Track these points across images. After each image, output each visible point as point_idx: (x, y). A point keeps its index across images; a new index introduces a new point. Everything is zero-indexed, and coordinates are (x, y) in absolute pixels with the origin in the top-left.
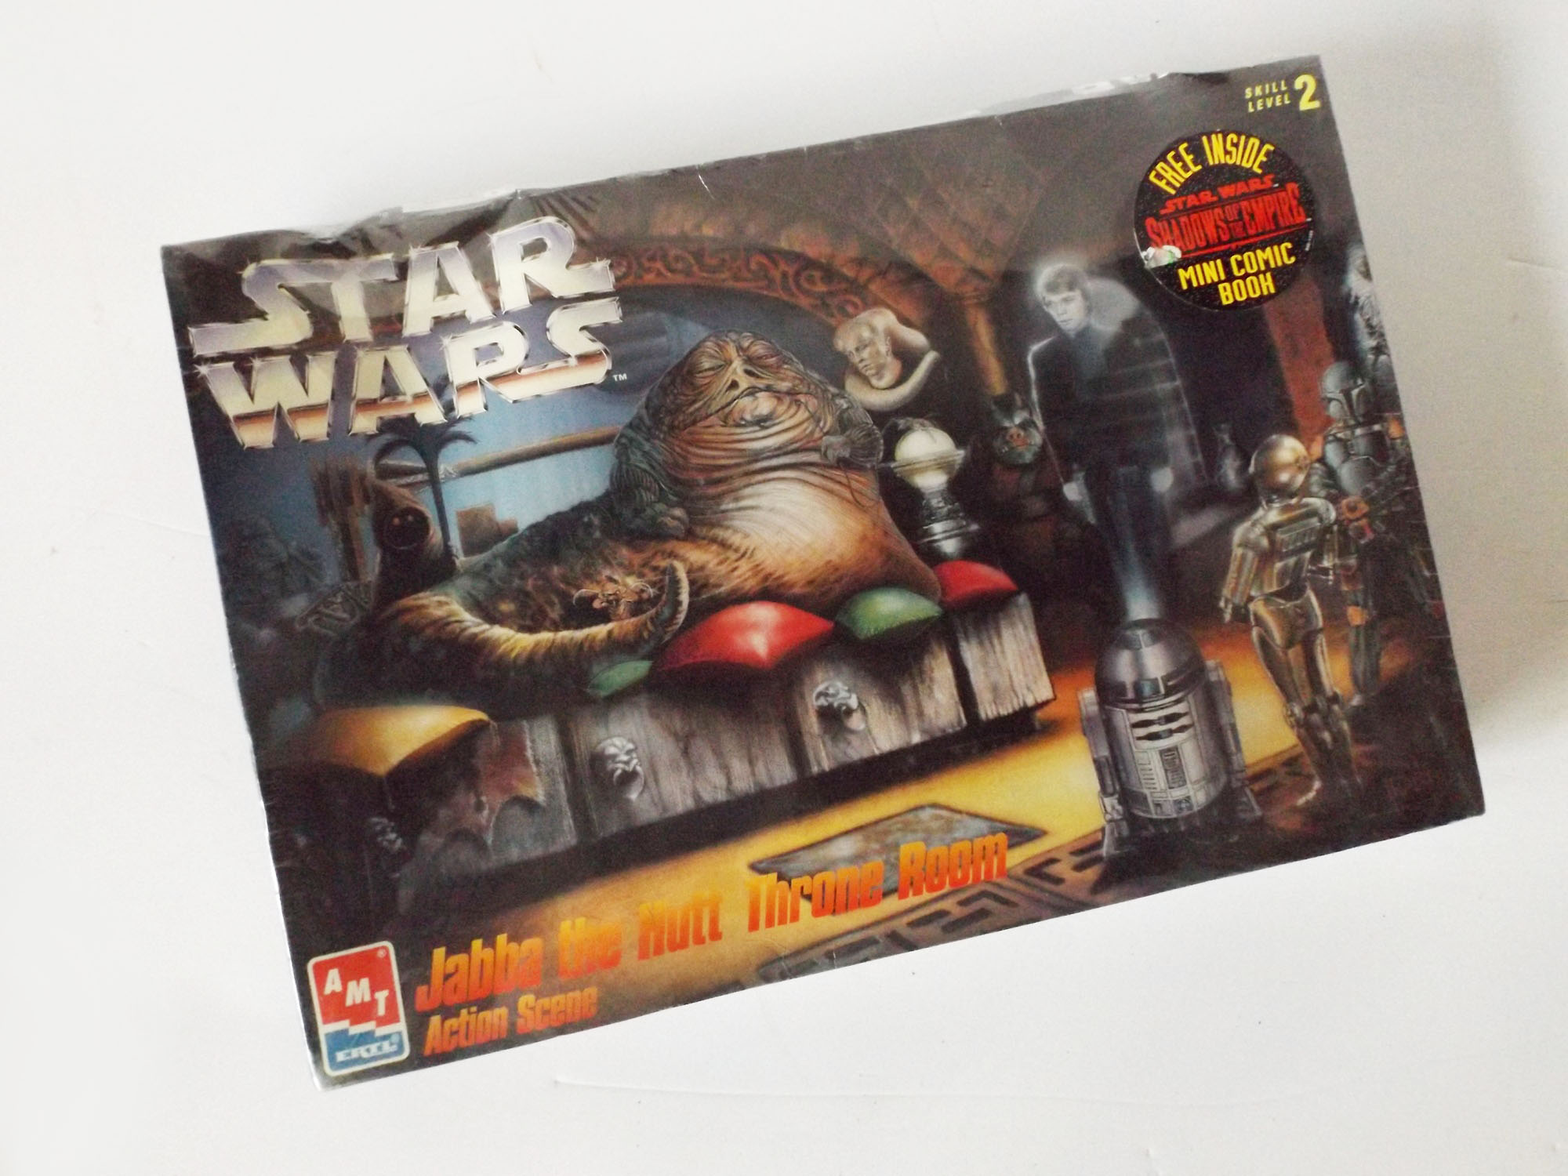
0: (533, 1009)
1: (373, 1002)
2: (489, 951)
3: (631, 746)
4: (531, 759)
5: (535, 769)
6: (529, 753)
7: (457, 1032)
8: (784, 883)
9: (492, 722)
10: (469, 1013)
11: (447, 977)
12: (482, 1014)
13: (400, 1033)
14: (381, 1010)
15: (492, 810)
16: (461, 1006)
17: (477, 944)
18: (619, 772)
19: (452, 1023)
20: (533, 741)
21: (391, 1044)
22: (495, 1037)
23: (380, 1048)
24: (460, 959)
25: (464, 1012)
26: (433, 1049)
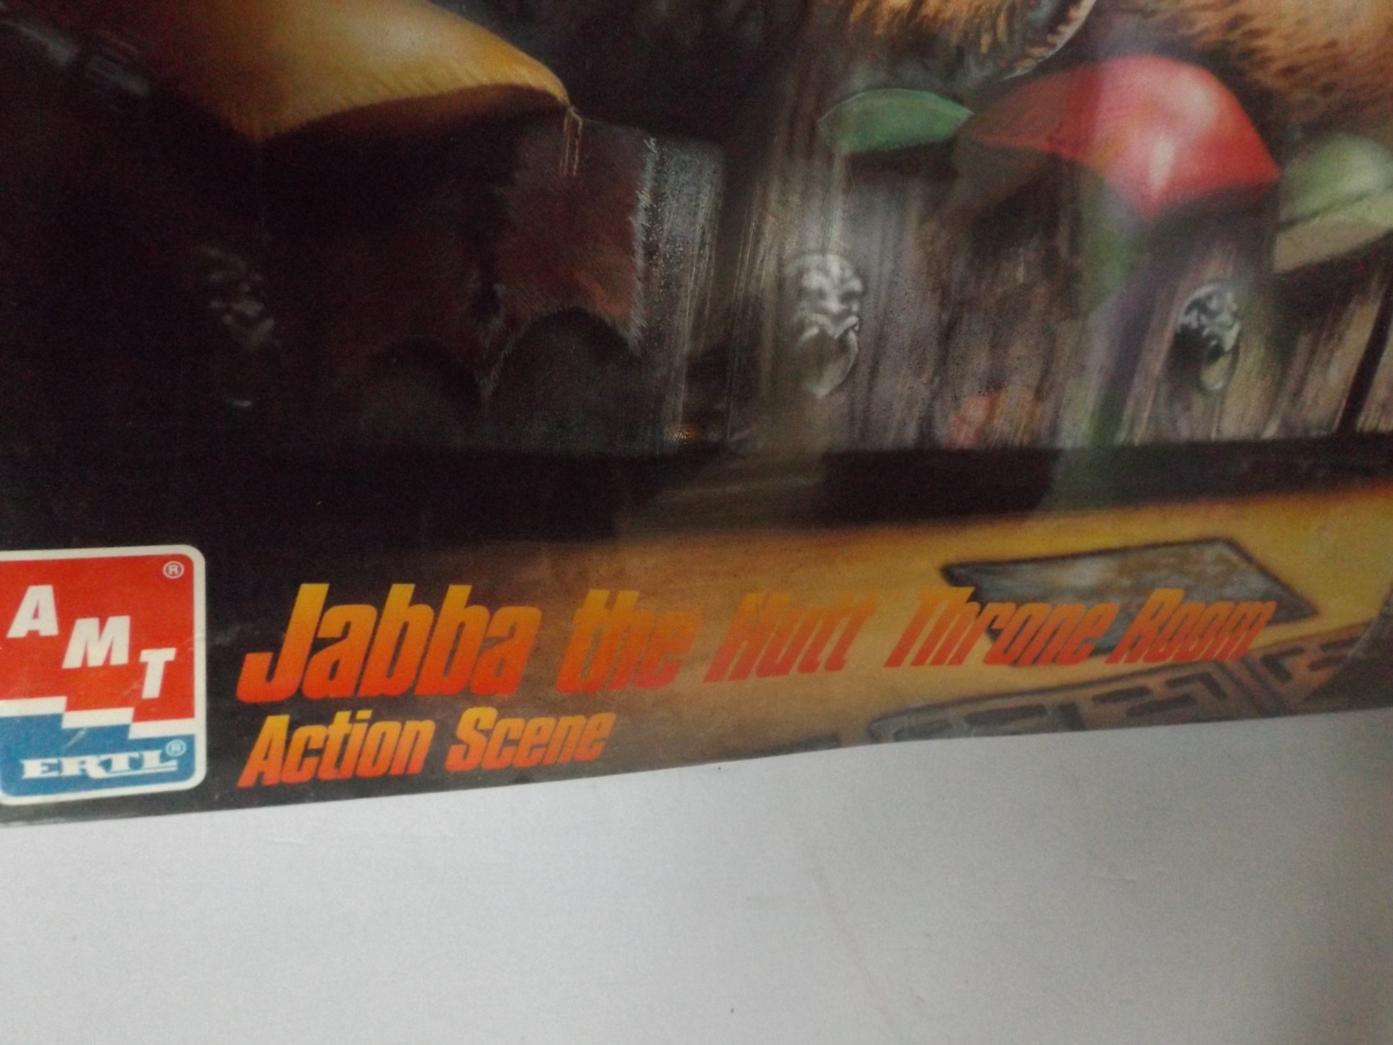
0: (488, 733)
1: (136, 670)
2: (425, 611)
3: (856, 285)
4: (640, 237)
5: (640, 262)
6: (639, 221)
7: (319, 752)
8: (975, 606)
9: (572, 111)
10: (353, 719)
11: (319, 644)
12: (379, 727)
13: (189, 740)
14: (152, 687)
15: (512, 323)
16: (340, 705)
17: (401, 593)
18: (813, 332)
19: (312, 733)
20: (657, 196)
21: (164, 758)
22: (397, 770)
23: (135, 764)
24: (360, 614)
25: (342, 717)
26: (261, 776)
